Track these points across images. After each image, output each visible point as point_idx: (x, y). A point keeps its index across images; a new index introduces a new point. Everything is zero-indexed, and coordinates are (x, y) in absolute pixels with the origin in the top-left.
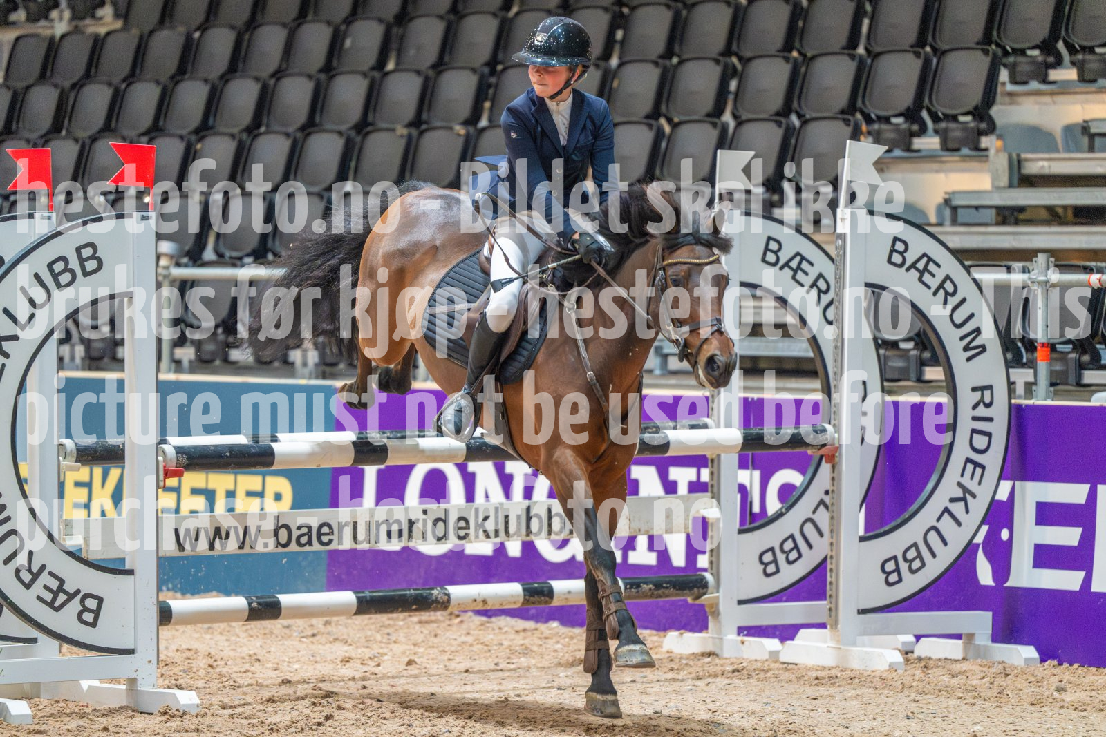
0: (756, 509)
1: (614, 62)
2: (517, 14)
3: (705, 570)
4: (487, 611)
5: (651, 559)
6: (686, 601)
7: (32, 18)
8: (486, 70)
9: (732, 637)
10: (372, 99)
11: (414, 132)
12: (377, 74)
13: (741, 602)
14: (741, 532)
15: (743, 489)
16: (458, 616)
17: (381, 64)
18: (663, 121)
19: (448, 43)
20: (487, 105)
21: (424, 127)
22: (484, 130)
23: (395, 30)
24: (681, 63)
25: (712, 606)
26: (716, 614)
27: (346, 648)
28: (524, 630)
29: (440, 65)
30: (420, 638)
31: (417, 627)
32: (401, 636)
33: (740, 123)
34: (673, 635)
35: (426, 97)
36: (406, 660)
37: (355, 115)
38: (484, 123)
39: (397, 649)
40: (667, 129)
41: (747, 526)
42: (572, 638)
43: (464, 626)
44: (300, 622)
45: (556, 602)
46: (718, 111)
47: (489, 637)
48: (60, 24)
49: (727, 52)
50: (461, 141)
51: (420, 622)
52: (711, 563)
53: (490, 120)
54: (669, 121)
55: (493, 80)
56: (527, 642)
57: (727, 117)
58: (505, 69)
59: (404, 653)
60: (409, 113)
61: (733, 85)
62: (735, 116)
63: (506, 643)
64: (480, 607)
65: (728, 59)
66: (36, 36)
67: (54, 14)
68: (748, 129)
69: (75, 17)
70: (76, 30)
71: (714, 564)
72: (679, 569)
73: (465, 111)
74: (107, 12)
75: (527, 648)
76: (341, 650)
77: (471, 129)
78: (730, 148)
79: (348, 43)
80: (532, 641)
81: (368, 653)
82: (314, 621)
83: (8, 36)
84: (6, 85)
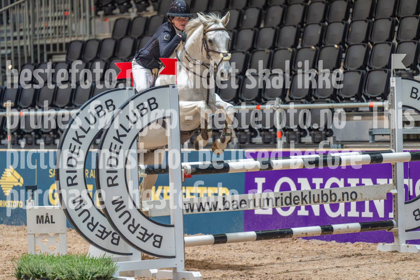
0: (411, 194)
1: (349, 21)
2: (311, 4)
3: (392, 219)
4: (307, 237)
5: (371, 215)
6: (385, 231)
7: (122, 12)
8: (300, 26)
9: (404, 244)
10: (255, 39)
11: (272, 51)
12: (257, 29)
13: (407, 231)
14: (406, 203)
15: (406, 186)
16: (296, 240)
17: (258, 25)
18: (369, 43)
19: (284, 15)
20: (300, 39)
21: (276, 49)
22: (300, 49)
23: (263, 12)
24: (375, 20)
25: (395, 233)
26: (397, 236)
27: (253, 253)
28: (322, 244)
29: (281, 25)
30: (281, 249)
31: (280, 244)
32: (274, 248)
33: (399, 43)
34: (380, 244)
35: (277, 37)
36: (276, 257)
37: (249, 45)
38: (299, 47)
39: (273, 253)
40: (371, 47)
41: (408, 201)
42: (341, 247)
43: (298, 243)
44: (234, 244)
45: (334, 233)
46: (391, 39)
47: (308, 247)
48: (133, 14)
49: (394, 15)
50: (291, 54)
51: (281, 243)
52: (394, 216)
53: (301, 46)
54: (372, 43)
55: (302, 30)
56: (323, 249)
57: (394, 41)
58: (307, 25)
59: (275, 255)
60: (270, 44)
61: (396, 28)
62: (397, 41)
63: (315, 250)
64: (305, 236)
65: (394, 18)
66: (124, 19)
67: (130, 10)
68: (403, 45)
69: (139, 11)
70: (139, 16)
71: (396, 216)
72: (382, 218)
73: (292, 42)
74: (151, 8)
75: (323, 251)
76: (250, 254)
77: (294, 49)
78: (396, 53)
79: (245, 17)
80: (325, 248)
81: (261, 255)
82: (240, 243)
83: (113, 19)
84: (113, 38)
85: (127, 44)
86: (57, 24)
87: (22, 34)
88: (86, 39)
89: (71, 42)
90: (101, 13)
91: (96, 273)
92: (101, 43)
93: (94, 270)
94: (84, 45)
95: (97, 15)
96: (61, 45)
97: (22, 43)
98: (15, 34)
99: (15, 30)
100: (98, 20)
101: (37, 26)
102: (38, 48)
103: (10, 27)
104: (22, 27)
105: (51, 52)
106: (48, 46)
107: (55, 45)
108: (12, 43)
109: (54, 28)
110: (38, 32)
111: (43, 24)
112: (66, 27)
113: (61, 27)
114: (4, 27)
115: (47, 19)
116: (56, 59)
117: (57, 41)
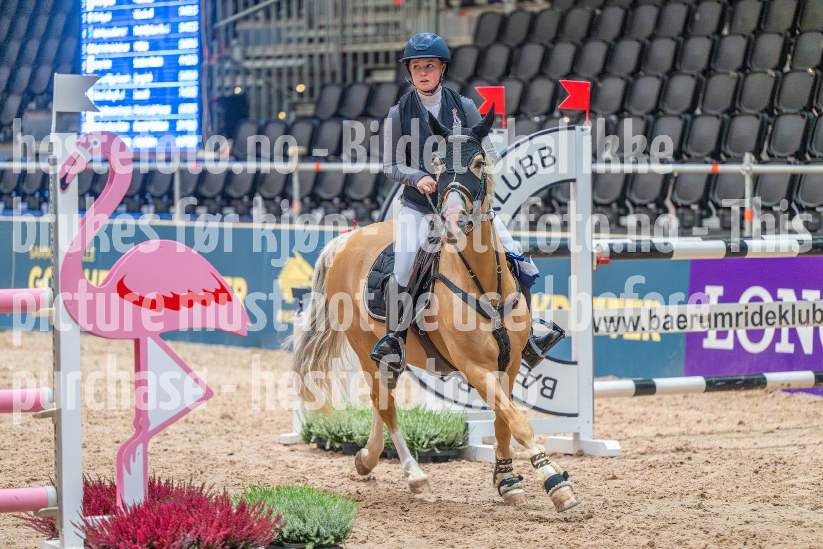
4: (790, 390)
8: (789, 34)
10: (714, 53)
11: (741, 75)
12: (717, 37)
16: (771, 392)
17: (719, 30)
20: (789, 57)
21: (748, 71)
22: (788, 73)
23: (729, 8)
27: (698, 413)
28: (815, 402)
29: (759, 31)
30: (746, 407)
31: (745, 399)
32: (734, 405)
35: (749, 52)
36: (737, 421)
37: (702, 63)
38: (787, 68)
39: (732, 414)
43: (776, 399)
44: (667, 397)
47: (792, 406)
48: (508, 5)
50: (772, 82)
51: (746, 396)
53: (791, 67)
55: (793, 40)
56: (817, 409)
58: (801, 33)
59: (736, 416)
60: (738, 62)
63: (803, 410)
64: (786, 387)
66: (493, 13)
70: (520, 10)
73: (775, 61)
76: (694, 415)
77: (779, 73)
79: (697, 17)
81: (713, 417)
82: (677, 396)
83: (475, 13)
84: (474, 46)
85: (498, 56)
86: (382, 18)
87: (322, 33)
90: (456, 3)
91: (435, 437)
92: (455, 52)
93: (433, 432)
95: (448, 6)
96: (387, 54)
97: (322, 49)
98: (312, 34)
99: (311, 25)
100: (451, 15)
101: (349, 20)
102: (350, 60)
103: (303, 22)
104: (322, 23)
105: (371, 65)
106: (366, 55)
107: (376, 55)
108: (305, 48)
109: (377, 25)
110: (348, 32)
111: (358, 19)
112: (397, 24)
113: (387, 24)
114: (293, 22)
115: (366, 9)
116: (378, 77)
117: (381, 47)
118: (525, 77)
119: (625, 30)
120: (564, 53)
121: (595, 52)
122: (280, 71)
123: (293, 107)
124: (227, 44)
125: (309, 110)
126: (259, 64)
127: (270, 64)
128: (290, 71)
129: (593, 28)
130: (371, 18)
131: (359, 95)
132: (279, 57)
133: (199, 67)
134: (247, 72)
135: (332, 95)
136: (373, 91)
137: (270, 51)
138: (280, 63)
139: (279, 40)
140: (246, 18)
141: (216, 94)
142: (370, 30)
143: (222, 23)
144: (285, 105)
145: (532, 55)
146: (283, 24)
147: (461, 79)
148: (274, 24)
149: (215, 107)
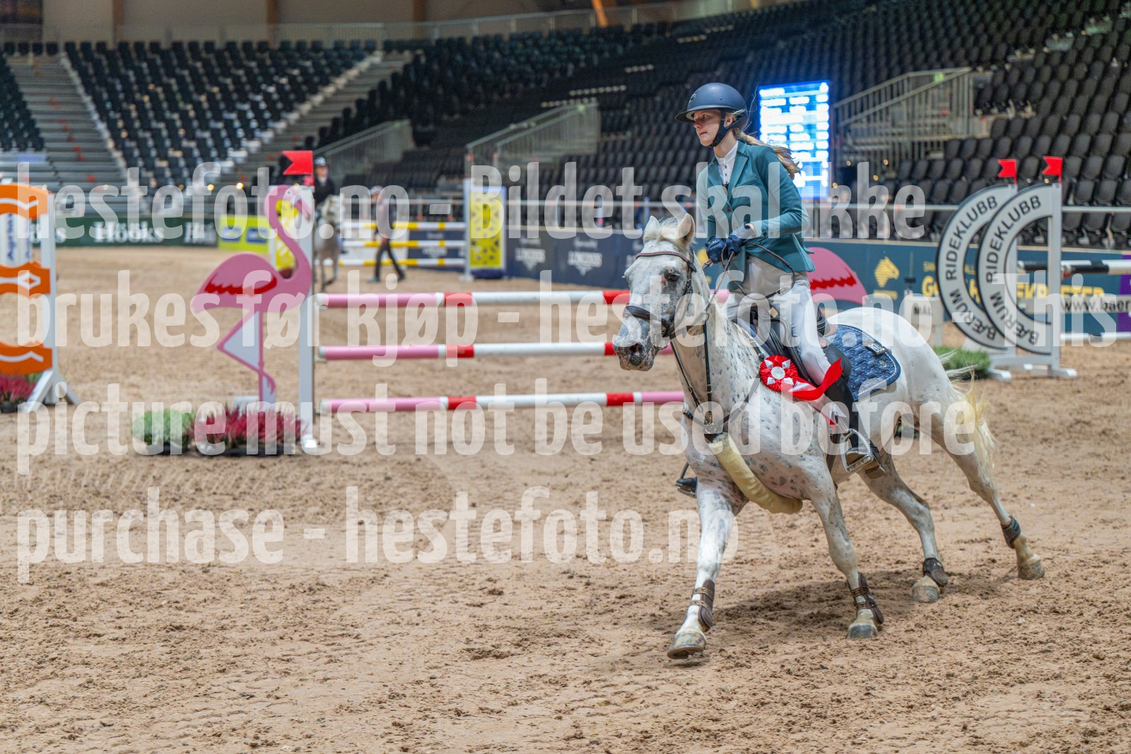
7: (1000, 111)
48: (1011, 113)
66: (1002, 119)
67: (1008, 110)
69: (1017, 111)
70: (1017, 116)
74: (1029, 109)
79: (1125, 121)
83: (991, 119)
84: (991, 137)
85: (1005, 143)
86: (935, 121)
87: (901, 130)
88: (964, 137)
89: (950, 141)
90: (979, 112)
92: (979, 142)
94: (962, 143)
95: (975, 114)
96: (938, 143)
97: (901, 139)
98: (895, 130)
99: (893, 125)
100: (976, 120)
101: (916, 122)
102: (916, 147)
103: (889, 124)
104: (900, 123)
105: (929, 148)
106: (926, 144)
107: (932, 143)
108: (890, 139)
109: (933, 126)
110: (916, 130)
111: (922, 122)
112: (944, 125)
113: (939, 126)
114: (883, 124)
115: (926, 116)
116: (934, 155)
117: (935, 138)
118: (1021, 156)
119: (1082, 128)
120: (1045, 142)
121: (1064, 141)
122: (875, 152)
123: (883, 172)
124: (845, 136)
125: (893, 175)
126: (863, 148)
127: (870, 148)
128: (881, 152)
129: (1062, 127)
130: (929, 121)
131: (922, 166)
132: (875, 144)
133: (829, 150)
134: (856, 153)
135: (906, 166)
136: (931, 163)
137: (869, 140)
138: (876, 148)
139: (875, 134)
140: (856, 121)
141: (838, 165)
142: (928, 129)
143: (842, 124)
144: (879, 171)
145: (1026, 143)
146: (878, 124)
147: (983, 157)
148: (872, 125)
149: (839, 173)
